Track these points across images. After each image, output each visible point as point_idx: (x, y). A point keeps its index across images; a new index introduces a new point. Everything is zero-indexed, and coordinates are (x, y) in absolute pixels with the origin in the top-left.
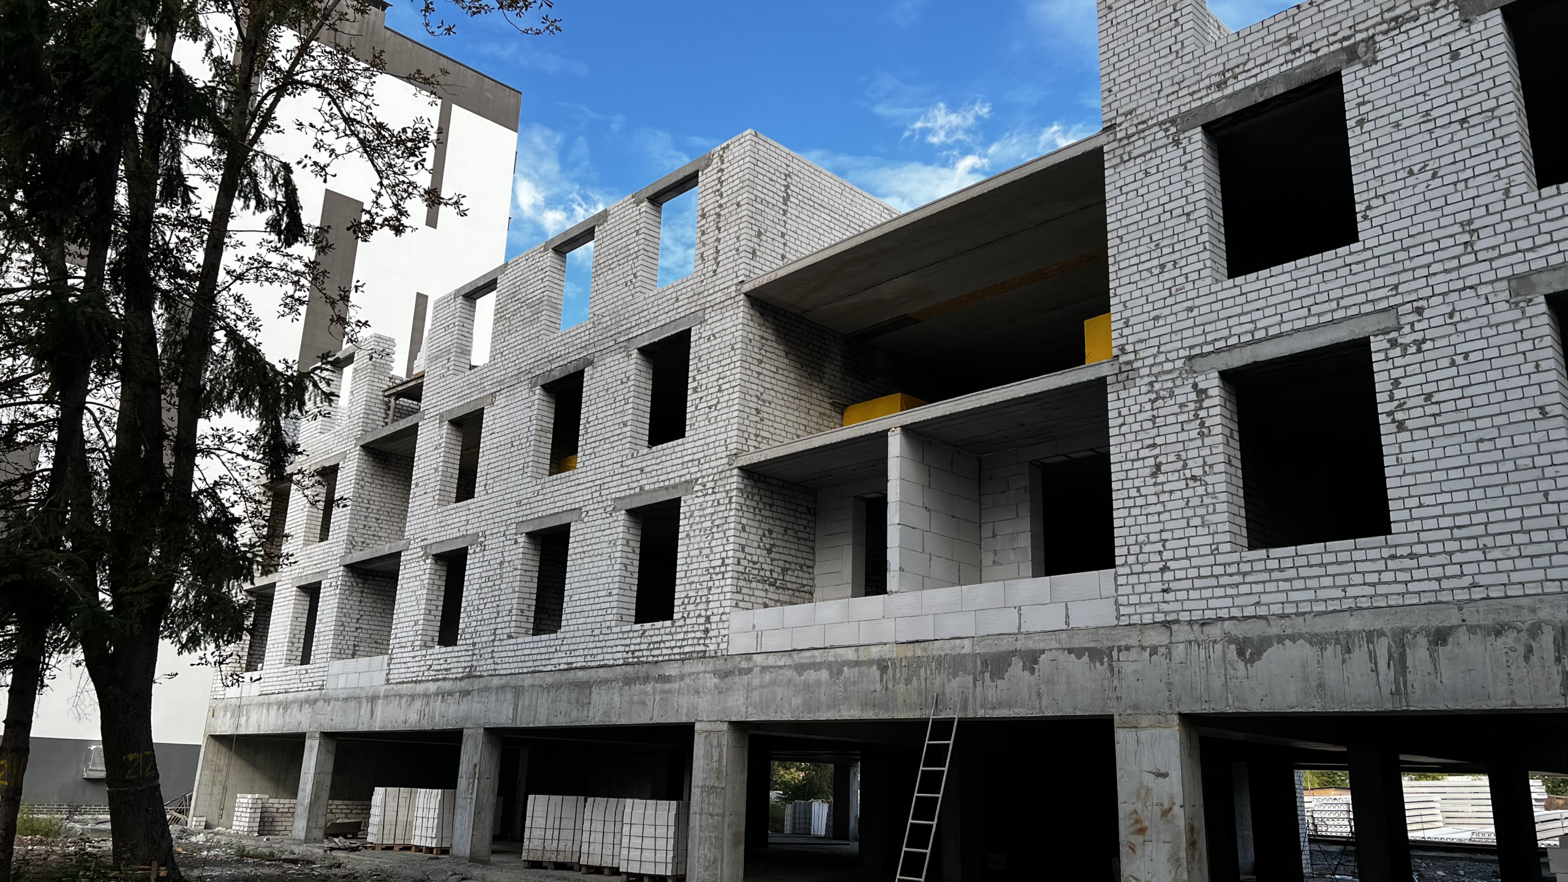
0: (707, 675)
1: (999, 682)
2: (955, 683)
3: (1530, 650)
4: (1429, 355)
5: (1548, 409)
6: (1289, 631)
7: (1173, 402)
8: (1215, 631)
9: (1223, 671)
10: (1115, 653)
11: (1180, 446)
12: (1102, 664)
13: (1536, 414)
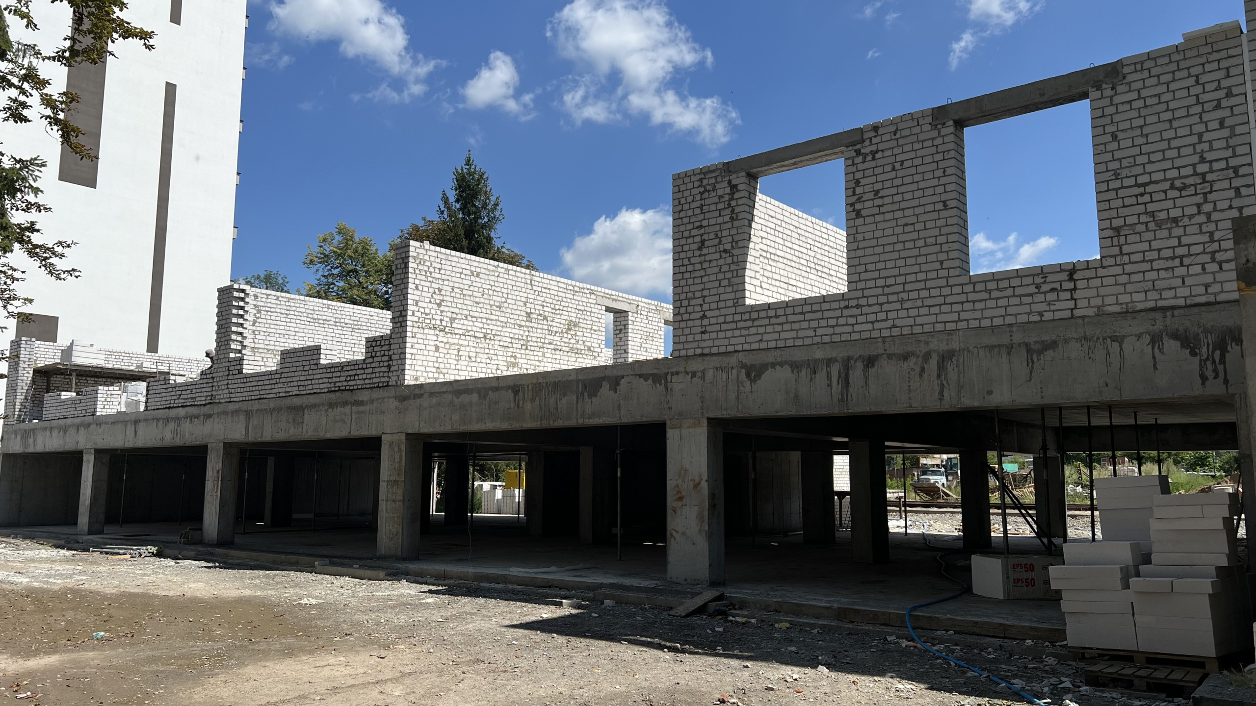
0: (390, 400)
1: (594, 399)
2: (565, 400)
3: (923, 370)
4: (879, 162)
5: (948, 203)
6: (779, 360)
7: (714, 194)
8: (733, 360)
9: (736, 388)
10: (669, 377)
11: (717, 228)
12: (660, 385)
13: (940, 206)
